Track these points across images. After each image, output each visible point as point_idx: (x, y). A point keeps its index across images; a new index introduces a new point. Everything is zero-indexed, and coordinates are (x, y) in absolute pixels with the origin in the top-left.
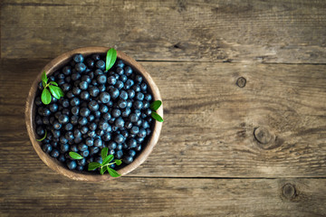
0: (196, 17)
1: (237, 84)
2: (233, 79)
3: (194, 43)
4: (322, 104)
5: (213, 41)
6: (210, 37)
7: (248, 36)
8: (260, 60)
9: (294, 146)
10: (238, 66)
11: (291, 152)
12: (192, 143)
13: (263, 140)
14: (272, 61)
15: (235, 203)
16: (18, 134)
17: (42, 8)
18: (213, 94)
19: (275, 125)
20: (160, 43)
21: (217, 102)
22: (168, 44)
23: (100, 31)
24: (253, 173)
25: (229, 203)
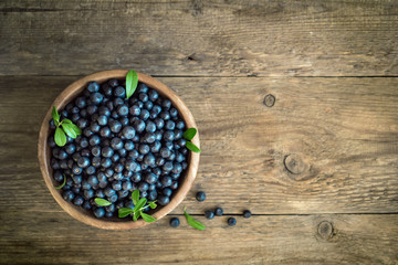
0: (215, 22)
1: (264, 103)
2: (259, 98)
3: (213, 54)
4: (366, 126)
5: (234, 51)
6: (231, 46)
7: (278, 44)
8: (292, 74)
9: (332, 176)
10: (265, 81)
11: (328, 183)
12: (210, 175)
13: (295, 170)
14: (307, 74)
15: (261, 244)
16: (7, 166)
17: (29, 14)
18: (236, 115)
19: (310, 151)
20: (171, 54)
21: (240, 126)
22: (181, 56)
23: (98, 41)
24: (283, 209)
25: (254, 244)
